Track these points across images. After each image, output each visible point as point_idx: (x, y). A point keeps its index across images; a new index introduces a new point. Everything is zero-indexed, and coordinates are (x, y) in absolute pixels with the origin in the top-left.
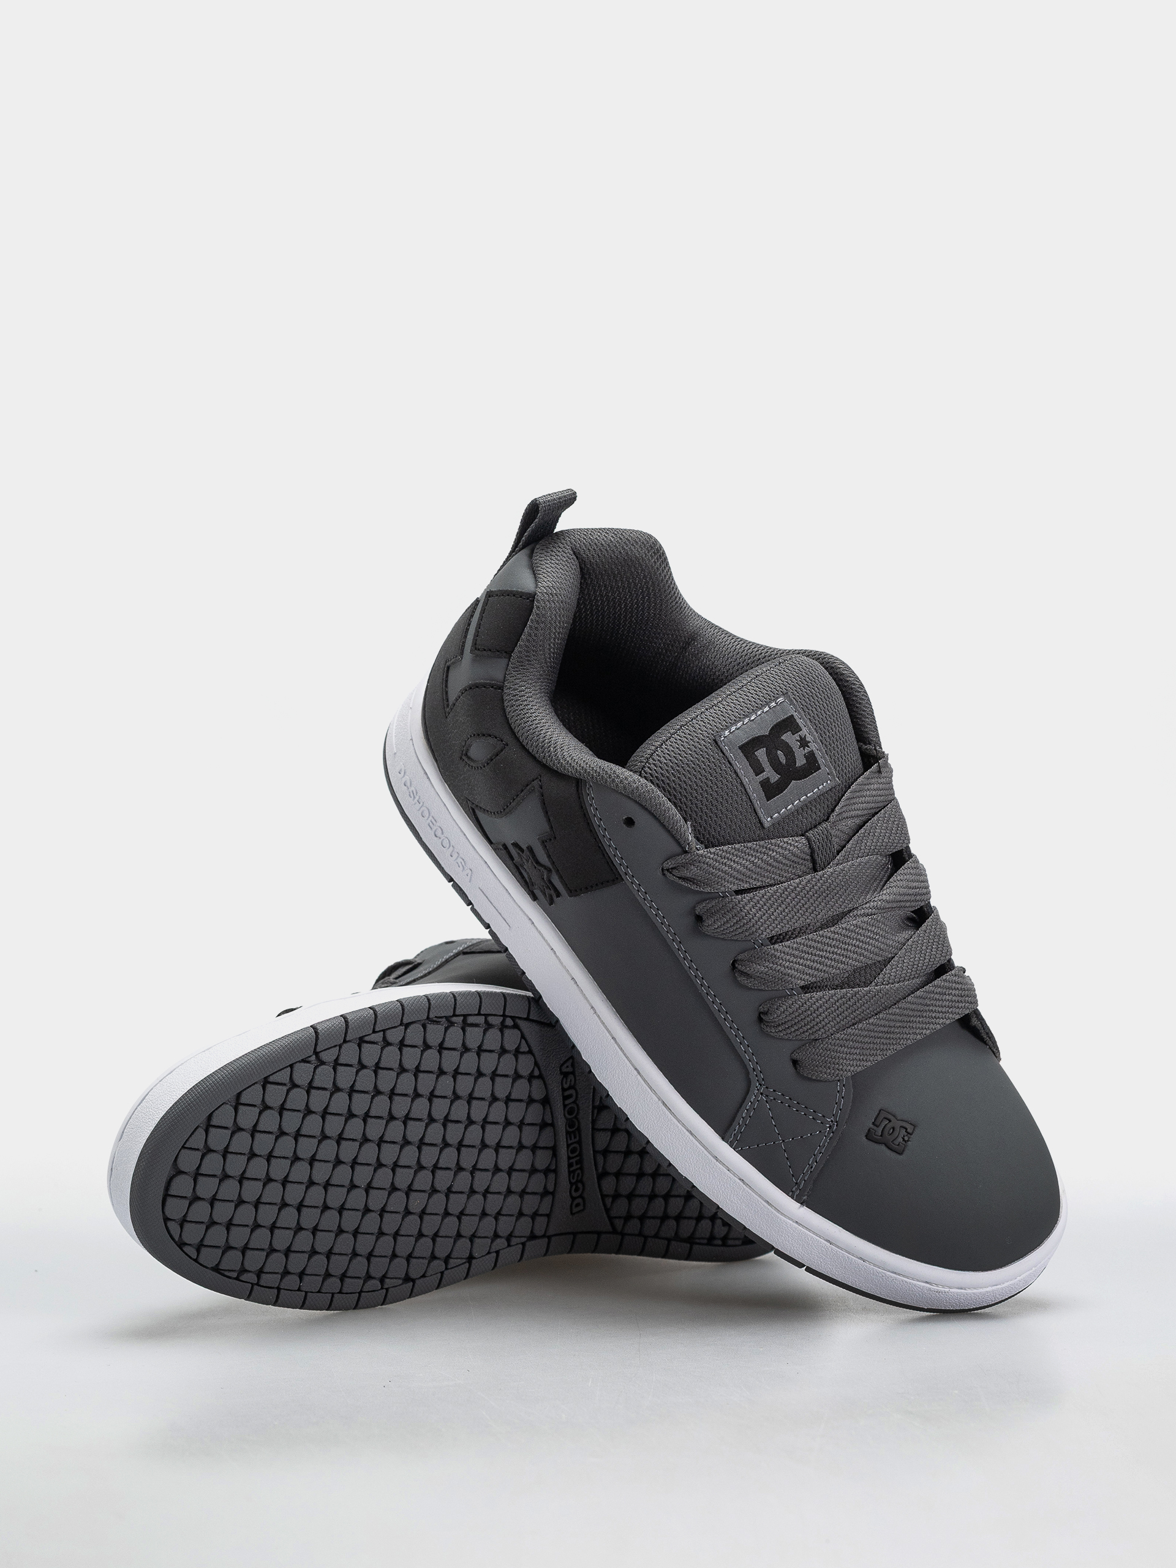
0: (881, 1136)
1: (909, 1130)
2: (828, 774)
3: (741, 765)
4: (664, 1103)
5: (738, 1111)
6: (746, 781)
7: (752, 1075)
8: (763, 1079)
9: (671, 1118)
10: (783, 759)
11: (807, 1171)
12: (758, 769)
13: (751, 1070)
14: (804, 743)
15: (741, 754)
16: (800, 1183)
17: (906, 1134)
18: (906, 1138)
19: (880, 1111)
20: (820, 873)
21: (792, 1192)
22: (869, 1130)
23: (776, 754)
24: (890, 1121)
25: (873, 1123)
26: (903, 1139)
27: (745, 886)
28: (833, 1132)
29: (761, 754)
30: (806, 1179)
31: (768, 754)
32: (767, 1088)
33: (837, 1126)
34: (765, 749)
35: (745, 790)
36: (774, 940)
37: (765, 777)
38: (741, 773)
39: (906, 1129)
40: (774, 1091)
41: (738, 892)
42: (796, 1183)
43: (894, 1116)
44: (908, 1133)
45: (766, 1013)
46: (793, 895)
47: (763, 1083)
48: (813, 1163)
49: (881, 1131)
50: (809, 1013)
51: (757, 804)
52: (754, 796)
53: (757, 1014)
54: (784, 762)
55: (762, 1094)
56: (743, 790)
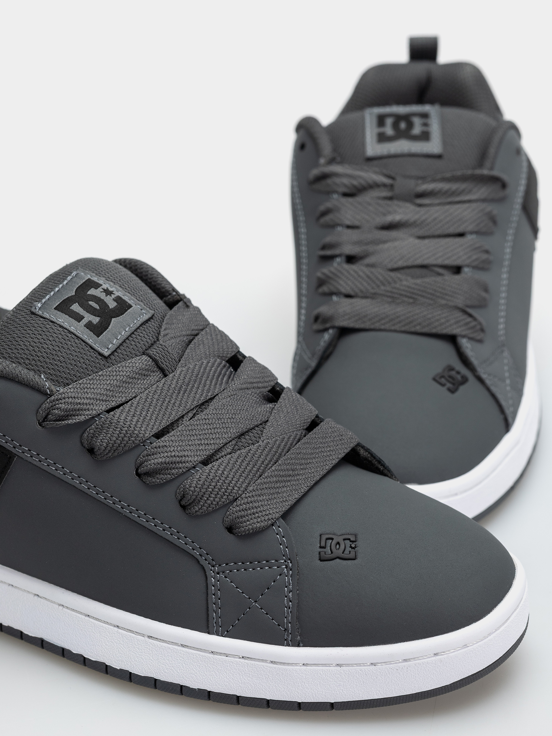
0: (332, 553)
1: (352, 539)
2: (142, 310)
3: (63, 319)
4: (150, 637)
5: (207, 600)
6: (72, 329)
7: (202, 560)
8: (213, 560)
9: (160, 645)
10: (97, 306)
11: (288, 613)
12: (79, 318)
13: (199, 558)
14: (108, 292)
15: (59, 312)
16: (288, 626)
17: (351, 543)
18: (353, 546)
19: (321, 535)
20: (171, 375)
21: (286, 640)
22: (320, 553)
23: (88, 304)
24: (332, 539)
25: (321, 547)
26: (351, 547)
27: (113, 404)
28: (291, 570)
29: (76, 307)
30: (290, 621)
31: (81, 306)
32: (220, 565)
33: (291, 562)
34: (77, 304)
35: (75, 335)
36: (158, 435)
37: (87, 321)
38: (66, 325)
39: (349, 539)
40: (227, 564)
41: (108, 411)
42: (285, 630)
43: (334, 534)
44: (353, 542)
45: (183, 496)
46: (156, 397)
47: (214, 563)
48: (288, 603)
49: (330, 550)
50: (218, 478)
51: (90, 342)
52: (85, 337)
53: (178, 503)
54: (98, 308)
55: (218, 573)
56: (73, 336)
